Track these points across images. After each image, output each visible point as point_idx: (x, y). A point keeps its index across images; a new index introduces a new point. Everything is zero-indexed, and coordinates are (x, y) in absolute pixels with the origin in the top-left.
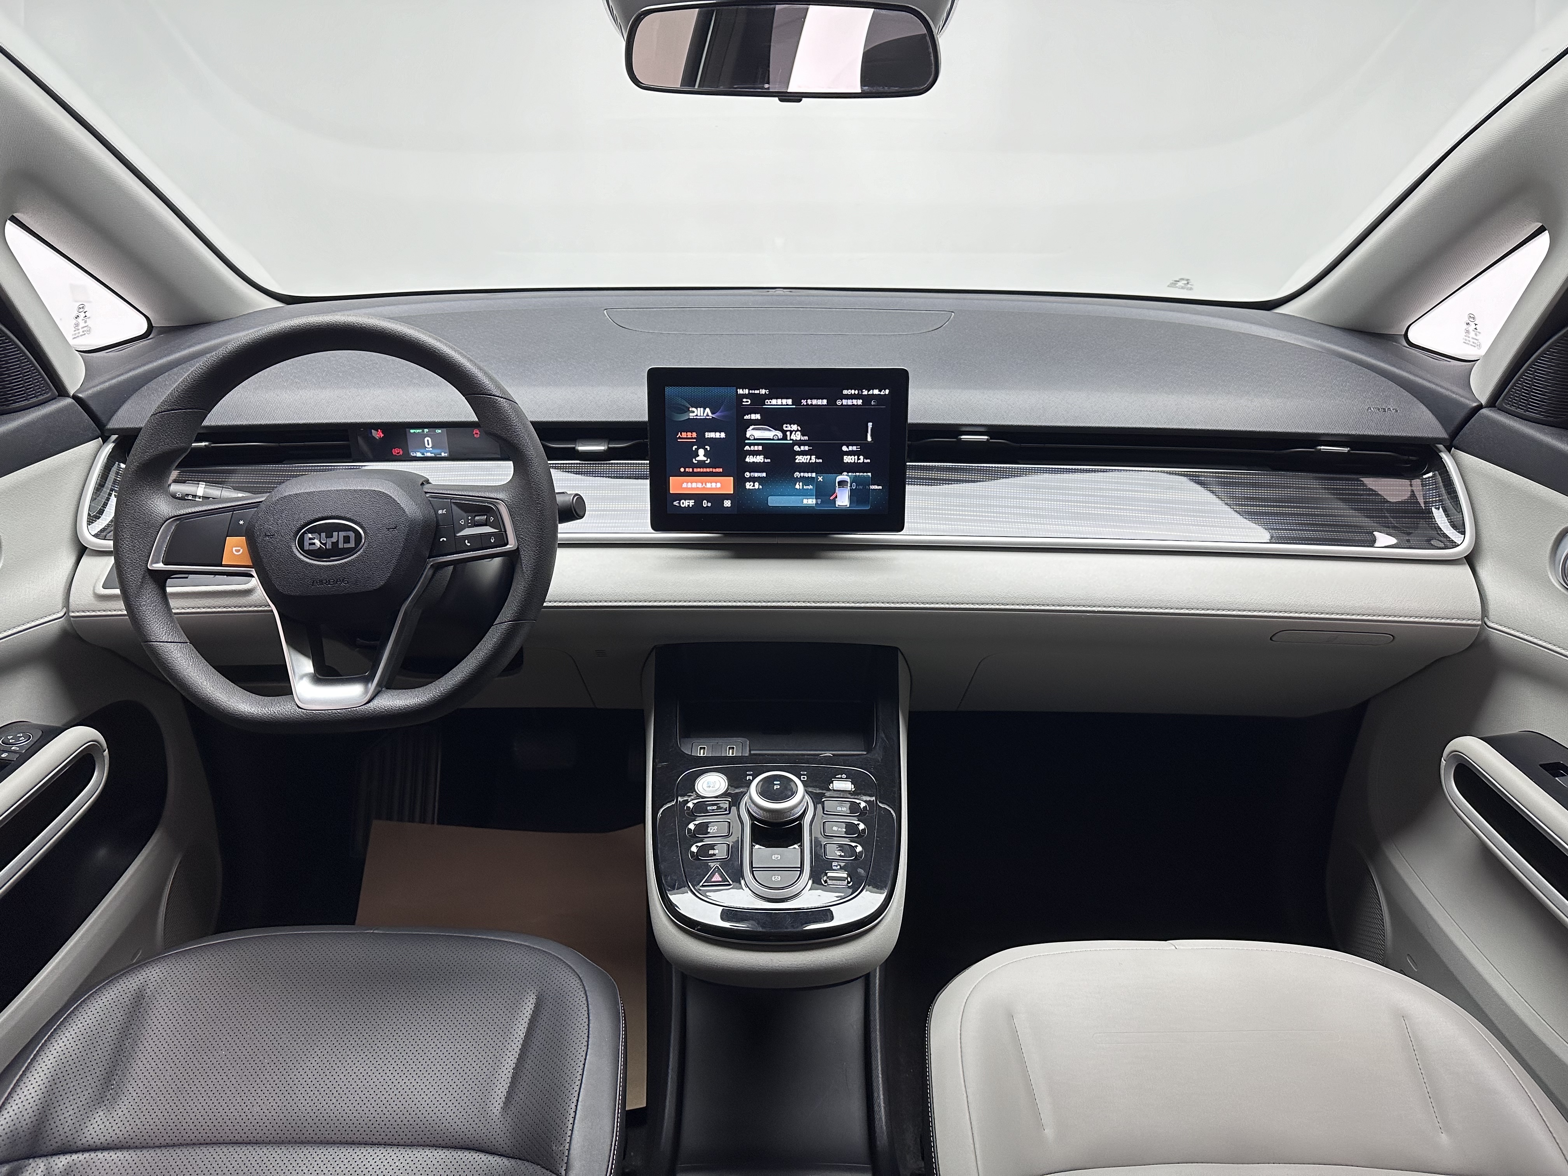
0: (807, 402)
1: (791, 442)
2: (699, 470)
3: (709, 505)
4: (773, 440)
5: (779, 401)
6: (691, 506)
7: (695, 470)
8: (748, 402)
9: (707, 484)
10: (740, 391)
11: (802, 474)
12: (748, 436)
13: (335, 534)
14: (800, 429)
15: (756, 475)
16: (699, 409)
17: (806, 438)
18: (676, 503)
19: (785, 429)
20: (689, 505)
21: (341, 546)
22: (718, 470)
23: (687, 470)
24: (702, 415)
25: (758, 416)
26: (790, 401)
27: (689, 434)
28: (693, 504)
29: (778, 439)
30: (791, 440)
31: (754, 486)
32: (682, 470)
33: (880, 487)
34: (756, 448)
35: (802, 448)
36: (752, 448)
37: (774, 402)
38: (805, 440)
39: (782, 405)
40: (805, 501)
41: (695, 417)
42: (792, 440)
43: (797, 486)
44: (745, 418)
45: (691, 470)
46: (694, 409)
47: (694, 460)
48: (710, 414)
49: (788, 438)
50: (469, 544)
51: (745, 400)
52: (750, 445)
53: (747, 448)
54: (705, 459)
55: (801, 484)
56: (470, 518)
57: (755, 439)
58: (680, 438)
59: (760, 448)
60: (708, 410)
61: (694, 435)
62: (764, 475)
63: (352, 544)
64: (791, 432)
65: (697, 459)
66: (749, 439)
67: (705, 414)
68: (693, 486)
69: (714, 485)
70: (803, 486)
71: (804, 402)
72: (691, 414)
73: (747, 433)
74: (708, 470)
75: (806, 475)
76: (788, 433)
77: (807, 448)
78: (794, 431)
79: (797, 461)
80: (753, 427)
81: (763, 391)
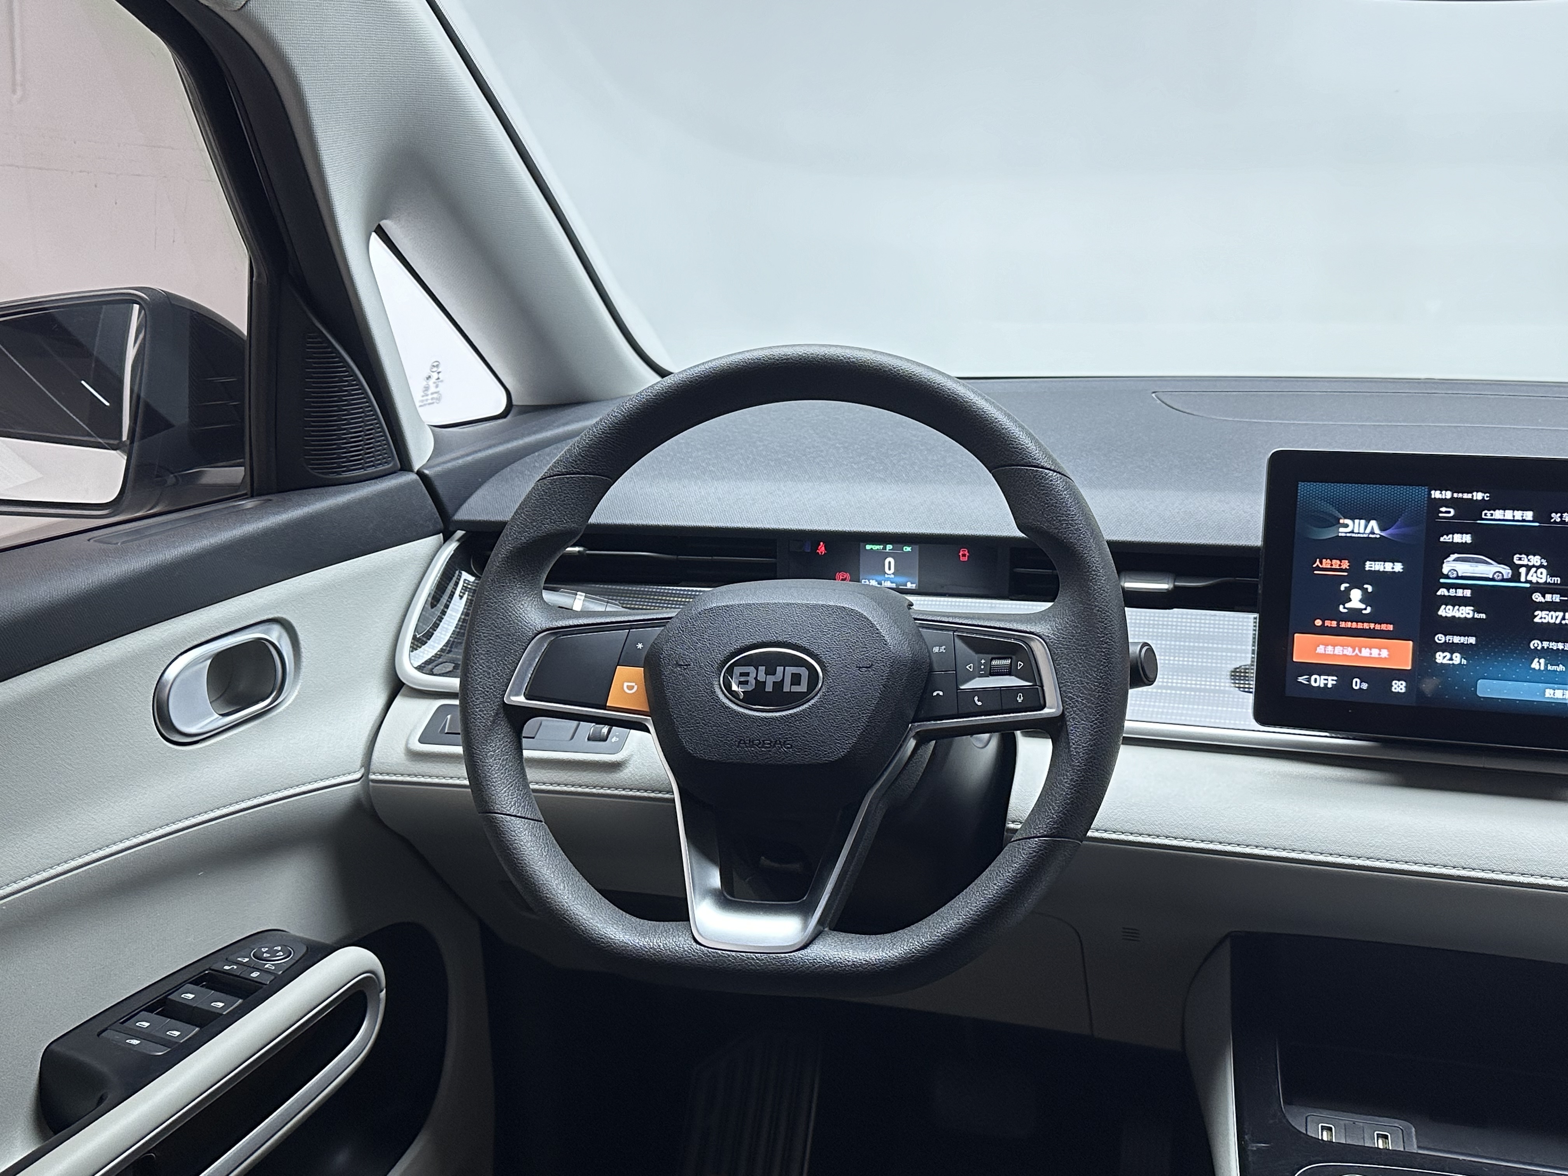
0: (1561, 517)
1: (1528, 585)
2: (1349, 625)
3: (1365, 686)
4: (1493, 580)
5: (1509, 514)
6: (1330, 686)
7: (1343, 624)
8: (1449, 512)
9: (1363, 649)
10: (1436, 494)
11: (1546, 644)
12: (1445, 570)
13: (780, 669)
14: (1545, 564)
15: (1457, 639)
16: (1357, 521)
17: (1558, 580)
18: (1301, 679)
19: (1517, 562)
20: (1326, 685)
21: (786, 689)
22: (1384, 627)
23: (1327, 623)
24: (1362, 531)
25: (1467, 538)
26: (1529, 515)
27: (1336, 563)
28: (1334, 682)
29: (1503, 580)
30: (1527, 582)
31: (1451, 659)
32: (1318, 623)
34: (1460, 593)
35: (1549, 597)
36: (1452, 592)
37: (1498, 514)
38: (1554, 584)
39: (1513, 521)
40: (1549, 693)
41: (1348, 535)
42: (1530, 582)
43: (1535, 665)
44: (1442, 539)
45: (1334, 624)
46: (1347, 521)
47: (1341, 607)
48: (1377, 530)
49: (1523, 579)
50: (980, 703)
51: (1443, 509)
52: (1448, 587)
53: (1442, 592)
54: (1363, 606)
55: (1542, 661)
56: (983, 661)
57: (1458, 578)
58: (1318, 568)
59: (1468, 593)
60: (1373, 523)
61: (1345, 564)
62: (1472, 640)
63: (803, 688)
64: (1529, 568)
65: (1347, 605)
66: (1447, 577)
67: (1368, 530)
68: (1336, 652)
69: (1375, 652)
70: (1546, 665)
71: (1556, 517)
72: (1341, 530)
73: (1444, 565)
74: (1366, 626)
75: (1554, 645)
76: (1523, 570)
77: (1557, 598)
78: (1534, 566)
79: (1537, 620)
80: (1456, 556)
81: (1479, 496)
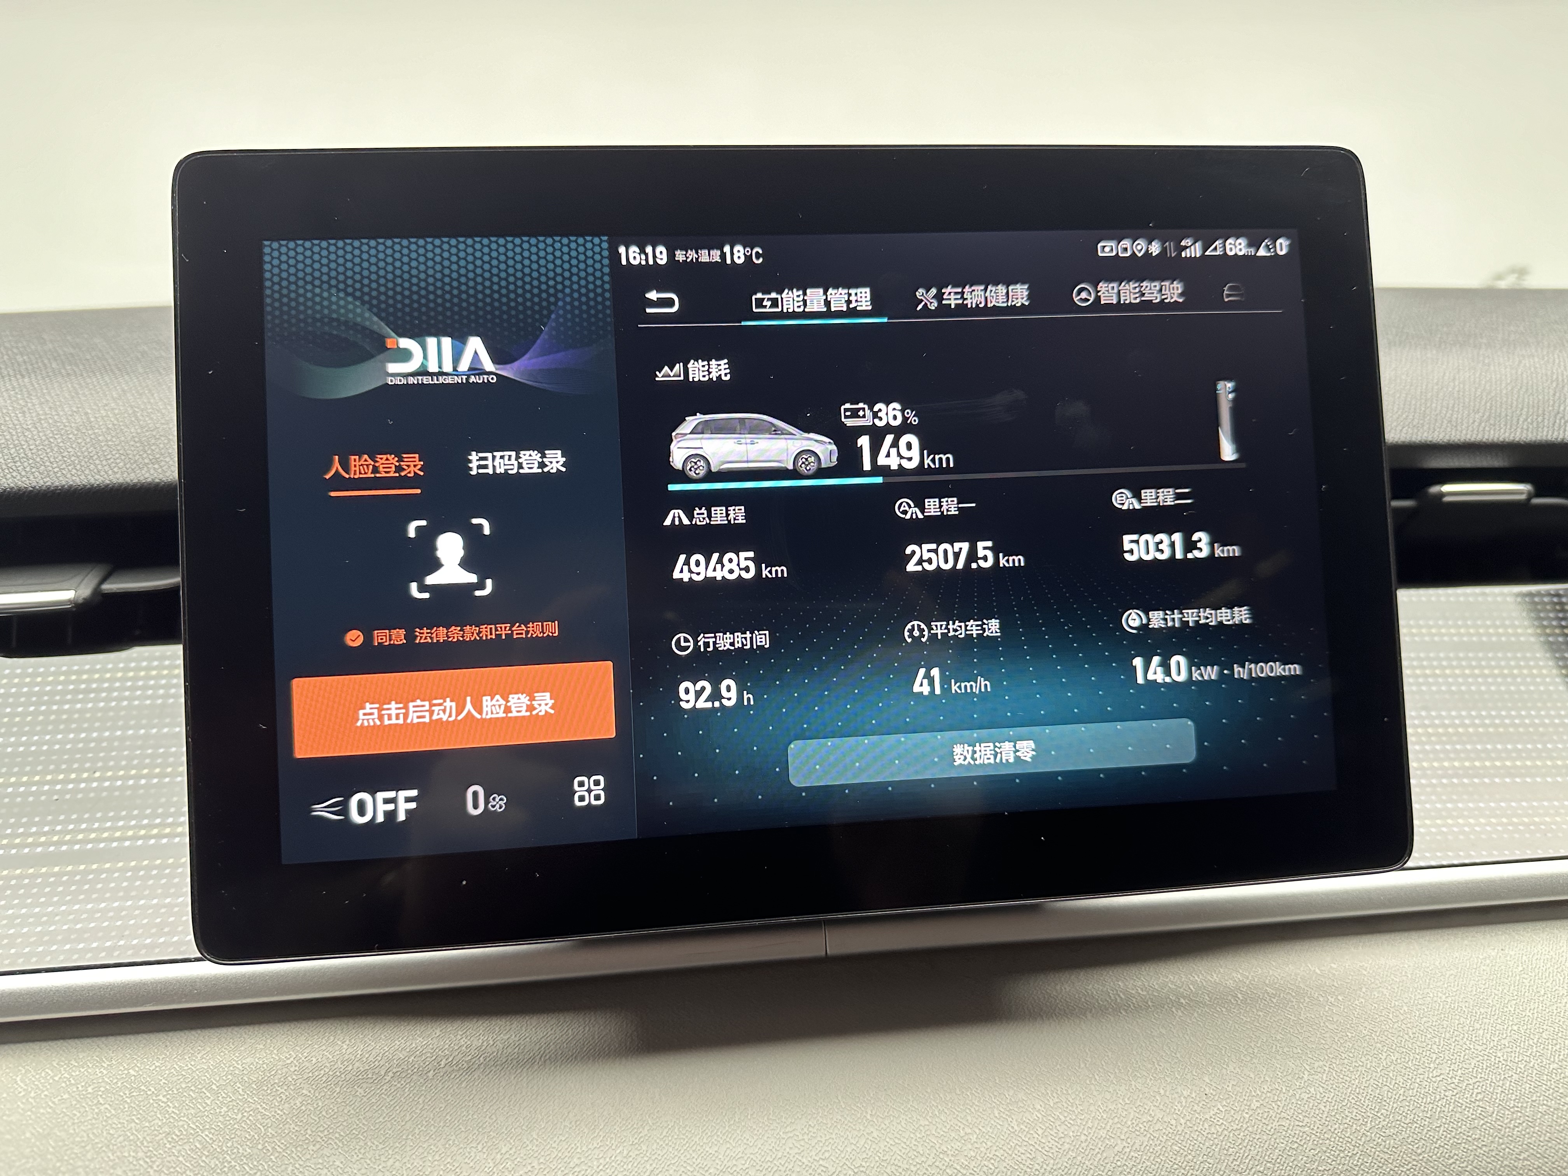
0: (939, 297)
1: (879, 480)
2: (441, 634)
3: (499, 803)
4: (794, 474)
5: (815, 299)
6: (402, 817)
7: (423, 636)
8: (670, 303)
9: (486, 701)
10: (631, 255)
11: (939, 628)
12: (678, 457)
14: (915, 421)
15: (725, 641)
16: (431, 342)
17: (947, 459)
18: (322, 811)
19: (849, 422)
20: (391, 816)
22: (535, 630)
23: (381, 637)
24: (448, 367)
25: (720, 369)
26: (862, 298)
27: (387, 464)
28: (413, 805)
29: (822, 473)
30: (877, 470)
31: (716, 695)
32: (354, 638)
33: (1295, 669)
34: (719, 515)
35: (932, 506)
36: (700, 517)
37: (790, 300)
38: (940, 470)
39: (829, 314)
40: (961, 754)
41: (412, 380)
42: (884, 471)
43: (920, 686)
44: (660, 376)
45: (398, 636)
46: (405, 343)
47: (414, 586)
48: (488, 365)
49: (867, 466)
51: (653, 295)
52: (689, 502)
53: (675, 516)
54: (472, 578)
55: (935, 672)
57: (711, 476)
58: (339, 482)
59: (738, 514)
60: (475, 344)
61: (413, 465)
62: (762, 639)
64: (877, 435)
65: (430, 580)
66: (685, 479)
67: (464, 365)
68: (413, 718)
69: (519, 703)
70: (945, 681)
71: (927, 297)
72: (393, 368)
73: (673, 447)
74: (487, 632)
75: (958, 629)
76: (864, 442)
77: (951, 506)
78: (888, 429)
79: (911, 567)
80: (700, 417)
81: (738, 254)
